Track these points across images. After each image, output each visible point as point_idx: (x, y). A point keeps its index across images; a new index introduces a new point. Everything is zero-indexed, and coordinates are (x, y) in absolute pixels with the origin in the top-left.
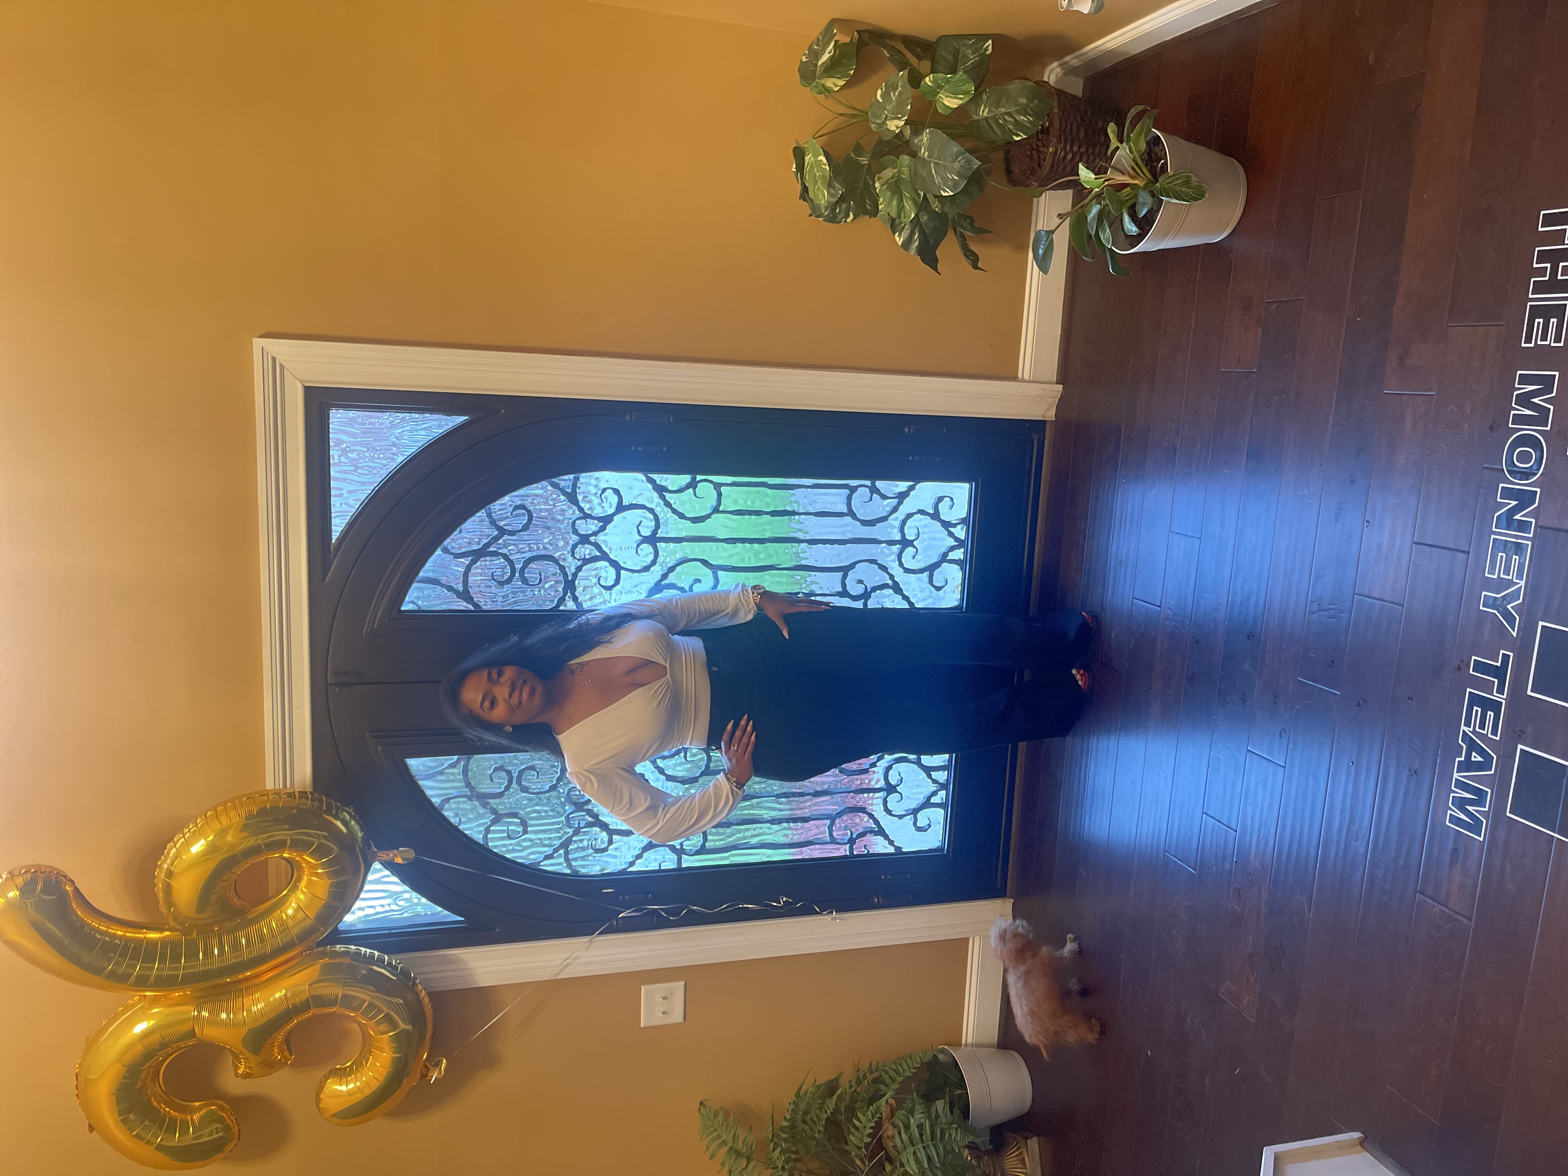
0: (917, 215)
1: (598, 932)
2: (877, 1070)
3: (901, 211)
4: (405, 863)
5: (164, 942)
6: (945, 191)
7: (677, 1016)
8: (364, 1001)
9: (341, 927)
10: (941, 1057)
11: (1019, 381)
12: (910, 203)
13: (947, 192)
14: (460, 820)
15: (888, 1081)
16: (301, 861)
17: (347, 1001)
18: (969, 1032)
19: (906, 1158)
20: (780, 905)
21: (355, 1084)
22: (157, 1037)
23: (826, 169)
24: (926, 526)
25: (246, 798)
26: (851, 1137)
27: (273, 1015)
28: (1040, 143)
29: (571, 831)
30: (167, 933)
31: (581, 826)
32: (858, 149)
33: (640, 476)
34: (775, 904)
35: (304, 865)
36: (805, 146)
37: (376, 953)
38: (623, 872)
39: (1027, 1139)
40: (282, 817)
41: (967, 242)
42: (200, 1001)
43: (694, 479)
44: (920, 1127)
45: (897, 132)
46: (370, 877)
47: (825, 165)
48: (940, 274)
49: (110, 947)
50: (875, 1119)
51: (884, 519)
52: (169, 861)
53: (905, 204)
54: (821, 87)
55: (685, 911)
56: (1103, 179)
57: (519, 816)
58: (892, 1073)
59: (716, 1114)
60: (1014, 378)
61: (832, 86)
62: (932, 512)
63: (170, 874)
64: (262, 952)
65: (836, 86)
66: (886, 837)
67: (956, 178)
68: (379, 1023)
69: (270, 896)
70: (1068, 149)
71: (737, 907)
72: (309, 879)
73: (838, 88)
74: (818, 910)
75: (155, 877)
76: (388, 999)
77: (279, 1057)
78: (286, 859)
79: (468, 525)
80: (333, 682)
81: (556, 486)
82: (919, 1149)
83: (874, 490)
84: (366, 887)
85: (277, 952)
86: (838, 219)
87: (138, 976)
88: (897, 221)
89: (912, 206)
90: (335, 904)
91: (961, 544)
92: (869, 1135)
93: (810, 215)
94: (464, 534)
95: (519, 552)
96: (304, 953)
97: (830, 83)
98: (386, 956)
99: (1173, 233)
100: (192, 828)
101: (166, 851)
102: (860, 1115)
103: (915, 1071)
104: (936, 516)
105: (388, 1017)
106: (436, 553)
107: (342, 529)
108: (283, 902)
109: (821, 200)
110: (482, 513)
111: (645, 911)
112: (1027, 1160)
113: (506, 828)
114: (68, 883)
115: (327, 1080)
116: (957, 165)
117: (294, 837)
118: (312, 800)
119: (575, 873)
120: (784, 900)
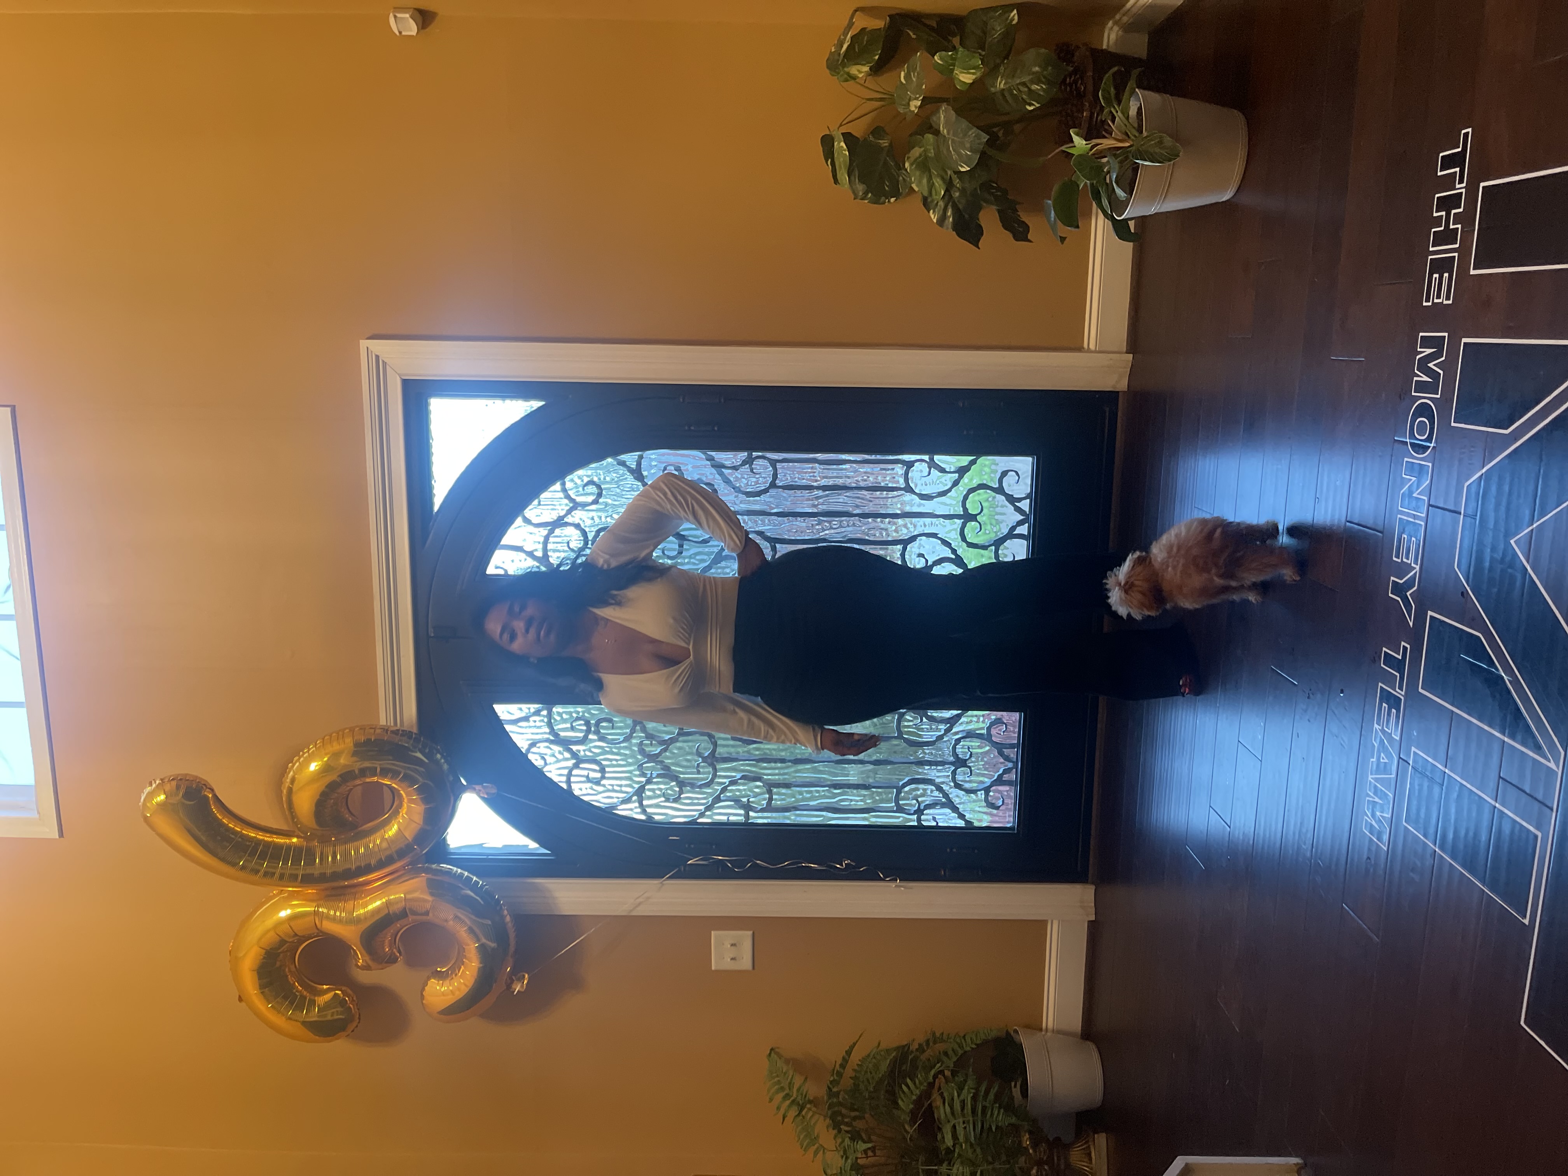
0: (947, 192)
1: (667, 877)
3: (931, 191)
5: (289, 847)
6: (962, 167)
7: (745, 963)
11: (1086, 352)
12: (939, 180)
14: (544, 764)
16: (397, 788)
18: (1049, 1019)
20: (843, 868)
21: (451, 987)
23: (847, 156)
24: (989, 500)
29: (643, 780)
30: (295, 840)
31: (654, 776)
32: (878, 131)
33: (700, 453)
34: (838, 866)
35: (401, 792)
36: (831, 134)
37: (466, 874)
38: (692, 823)
39: (1095, 1134)
40: (383, 749)
42: (320, 898)
43: (750, 456)
45: (916, 112)
46: (463, 805)
47: (845, 150)
49: (244, 844)
51: (944, 494)
53: (934, 181)
54: (847, 76)
55: (749, 865)
56: (1091, 145)
57: (598, 763)
58: (956, 1047)
60: (1080, 349)
61: (857, 73)
62: (995, 486)
64: (367, 864)
65: (860, 72)
66: (956, 811)
67: (968, 153)
69: (376, 816)
71: (800, 867)
72: (407, 804)
73: (863, 74)
74: (882, 876)
76: (478, 919)
77: (390, 954)
78: (386, 785)
80: (432, 635)
81: (621, 463)
83: (933, 465)
86: (881, 201)
87: (265, 872)
88: (929, 200)
89: (941, 183)
90: (430, 828)
91: (1025, 518)
94: (541, 506)
95: (591, 523)
96: (408, 868)
97: (854, 70)
98: (474, 878)
99: (1161, 196)
100: (308, 752)
101: (288, 771)
104: (1000, 490)
106: (516, 523)
108: (387, 823)
110: (556, 487)
111: (711, 861)
112: (1094, 1155)
113: (586, 773)
114: (209, 789)
115: (429, 979)
116: (969, 141)
117: (385, 767)
119: (648, 820)
120: (846, 863)
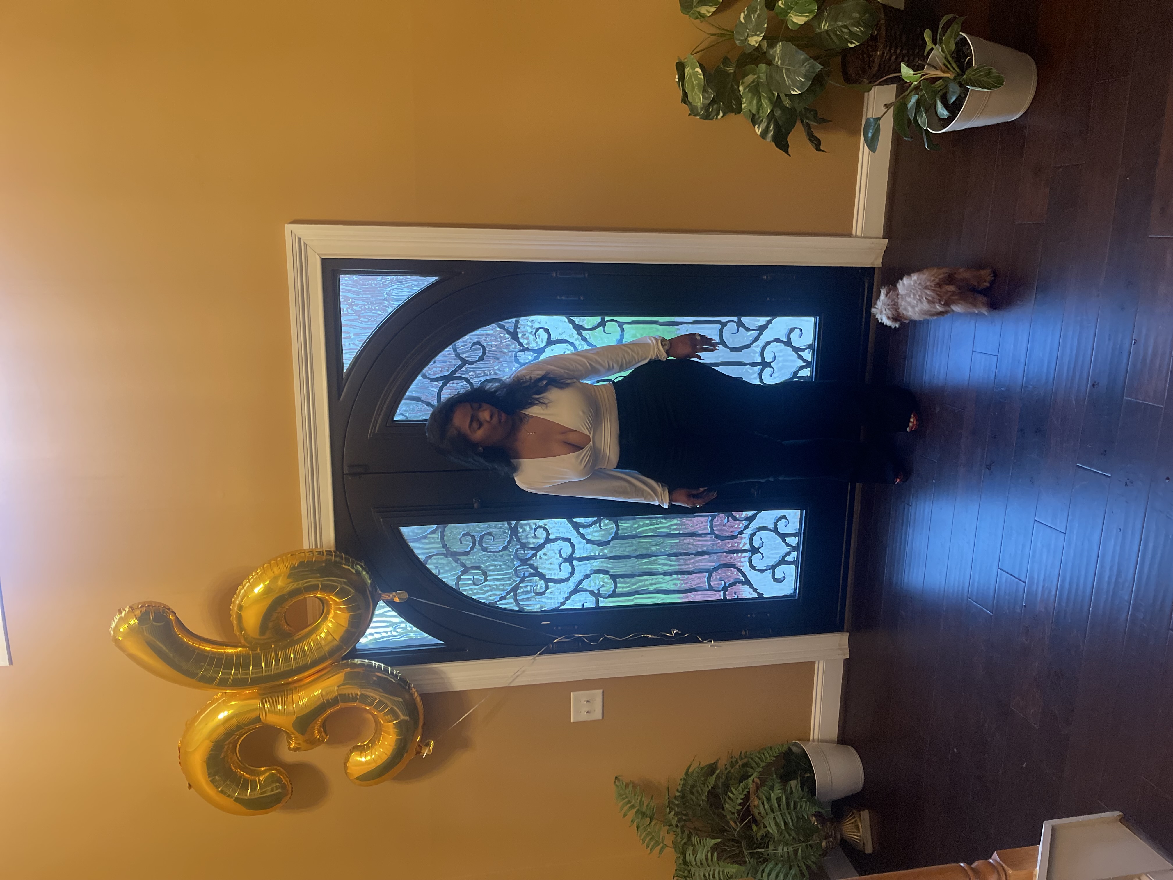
0: (772, 111)
1: (539, 653)
2: (745, 757)
3: (759, 110)
4: (401, 602)
5: (238, 655)
6: (794, 90)
7: (597, 715)
8: (376, 699)
9: (358, 646)
10: (794, 749)
11: (853, 237)
12: (767, 101)
13: (796, 91)
14: (439, 571)
15: (754, 765)
16: (329, 600)
17: (364, 698)
18: (815, 731)
19: (768, 822)
20: (671, 635)
21: (371, 757)
22: (234, 722)
23: (701, 78)
24: (781, 351)
25: (290, 555)
26: (727, 806)
27: (313, 707)
28: (869, 48)
29: (518, 579)
30: (240, 649)
31: (525, 576)
32: (726, 61)
33: (564, 318)
34: (668, 634)
35: (331, 602)
36: (685, 61)
37: (383, 665)
38: (557, 609)
39: (859, 811)
40: (315, 569)
41: (812, 130)
42: (264, 696)
43: (603, 319)
44: (779, 799)
45: (756, 46)
46: (377, 612)
47: (700, 75)
48: (790, 156)
49: (202, 657)
50: (744, 793)
51: (748, 346)
52: (239, 599)
53: (763, 102)
54: (697, 14)
55: (601, 639)
56: (920, 75)
57: (481, 568)
58: (757, 760)
59: (627, 786)
60: (850, 235)
61: (706, 12)
62: (785, 340)
63: (240, 607)
64: (304, 663)
65: (709, 12)
66: (751, 586)
67: (802, 80)
68: (386, 714)
69: (309, 624)
70: (892, 51)
71: (640, 636)
72: (335, 612)
73: (711, 14)
74: (700, 639)
75: (230, 610)
76: (392, 698)
77: (318, 737)
78: (318, 598)
79: (440, 357)
80: (347, 472)
81: (502, 327)
82: (777, 815)
83: (740, 324)
84: (375, 619)
85: (315, 663)
86: (711, 117)
87: (221, 679)
88: (757, 116)
89: (769, 103)
90: (354, 630)
91: (808, 364)
92: (740, 804)
93: (689, 115)
94: (437, 364)
95: (477, 376)
96: (333, 665)
97: (703, 10)
98: (390, 668)
99: (977, 115)
100: (254, 576)
101: (237, 592)
102: (733, 790)
103: (774, 759)
104: (788, 343)
105: (392, 711)
106: (418, 378)
107: (350, 362)
108: (317, 628)
109: (698, 103)
110: (449, 349)
111: (572, 638)
112: (860, 826)
113: (472, 577)
114: (172, 614)
115: (351, 753)
116: (803, 70)
117: (324, 583)
118: (336, 556)
119: (522, 610)
120: (675, 632)
